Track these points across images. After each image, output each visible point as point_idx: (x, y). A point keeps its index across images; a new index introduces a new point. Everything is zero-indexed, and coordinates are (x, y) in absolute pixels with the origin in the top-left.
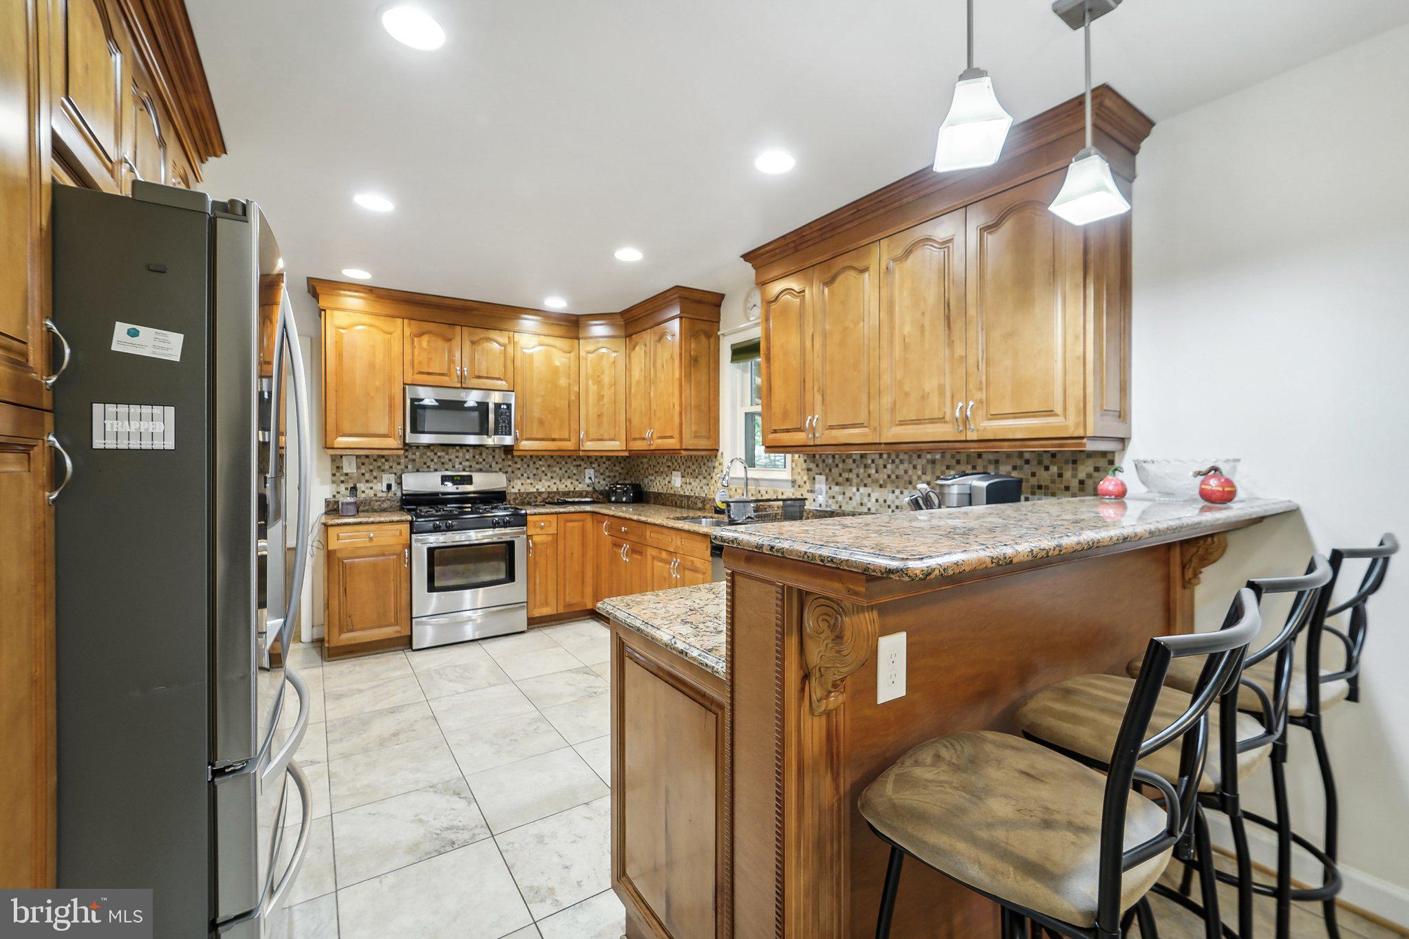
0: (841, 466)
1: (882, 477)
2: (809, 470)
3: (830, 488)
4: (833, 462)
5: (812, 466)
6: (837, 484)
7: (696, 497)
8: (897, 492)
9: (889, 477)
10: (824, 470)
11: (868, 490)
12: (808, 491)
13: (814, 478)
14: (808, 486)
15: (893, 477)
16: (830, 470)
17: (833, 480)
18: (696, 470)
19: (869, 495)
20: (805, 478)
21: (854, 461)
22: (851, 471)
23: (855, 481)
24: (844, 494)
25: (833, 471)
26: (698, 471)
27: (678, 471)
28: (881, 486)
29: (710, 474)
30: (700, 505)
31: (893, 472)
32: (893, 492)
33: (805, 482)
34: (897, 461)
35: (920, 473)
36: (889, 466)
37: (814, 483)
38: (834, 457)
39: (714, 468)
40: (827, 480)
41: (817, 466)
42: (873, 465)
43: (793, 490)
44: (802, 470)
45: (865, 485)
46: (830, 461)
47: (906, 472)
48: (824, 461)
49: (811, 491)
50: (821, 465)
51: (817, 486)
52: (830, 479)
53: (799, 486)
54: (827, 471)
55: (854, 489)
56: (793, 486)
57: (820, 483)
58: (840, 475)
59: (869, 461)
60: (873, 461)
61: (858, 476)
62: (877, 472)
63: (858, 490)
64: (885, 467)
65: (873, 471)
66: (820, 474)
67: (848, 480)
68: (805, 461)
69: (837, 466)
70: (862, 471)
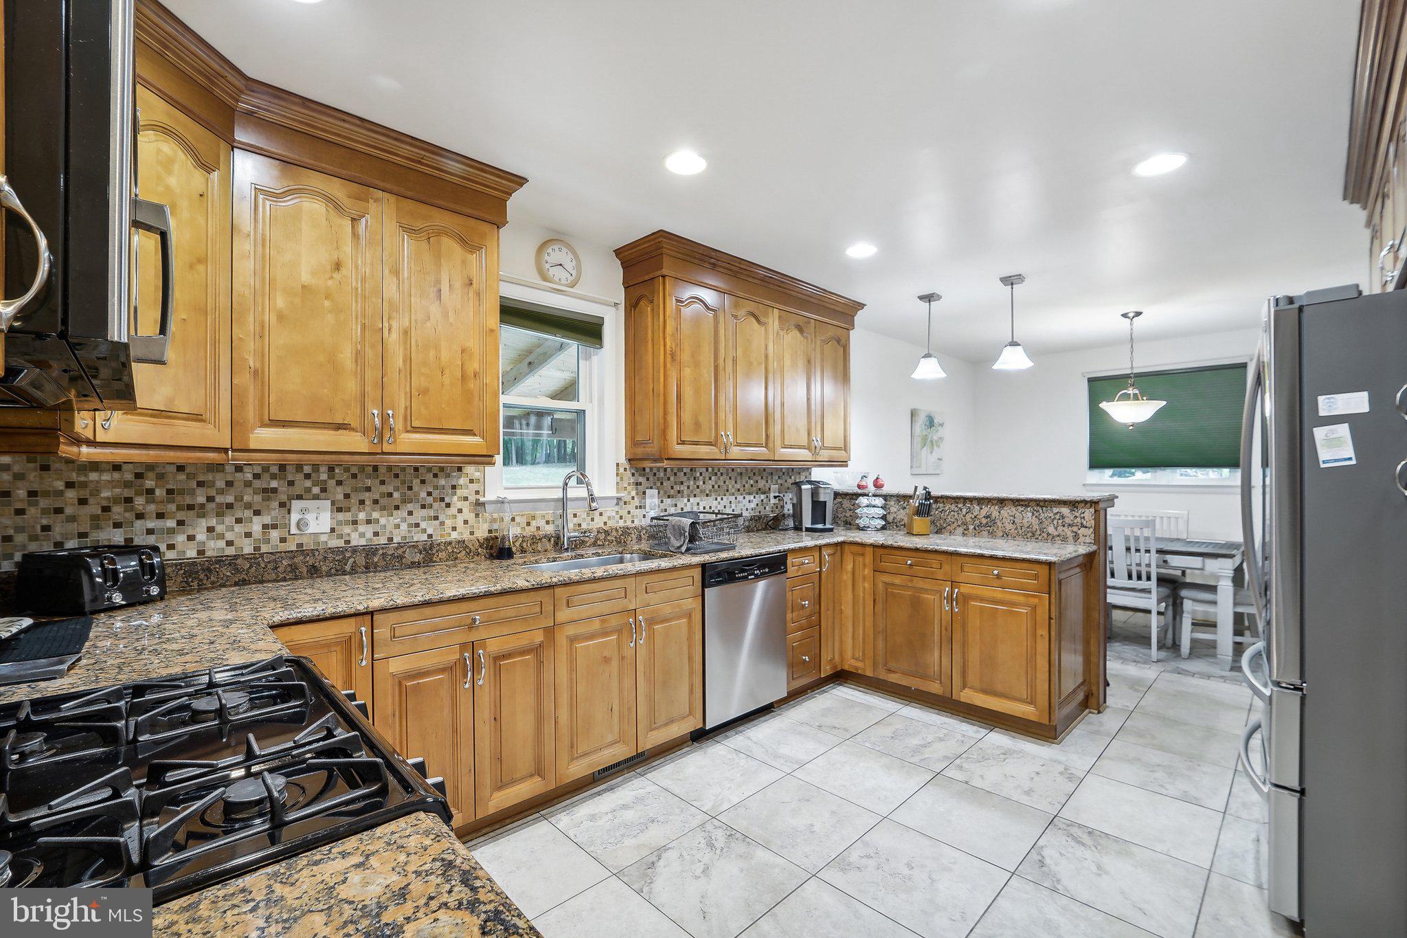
0: (672, 479)
1: (708, 487)
2: (637, 484)
3: (662, 502)
4: (665, 475)
5: (641, 479)
6: (669, 497)
7: (400, 546)
8: (719, 498)
9: (713, 487)
10: (655, 484)
11: (697, 500)
12: (636, 508)
13: (644, 493)
14: (637, 502)
15: (716, 487)
16: (662, 483)
17: (665, 492)
18: (396, 495)
19: (698, 504)
20: (633, 493)
21: (685, 474)
22: (682, 483)
23: (685, 492)
24: (676, 505)
25: (665, 484)
26: (403, 495)
27: (316, 497)
28: (707, 495)
29: (442, 500)
30: (418, 557)
31: (716, 483)
32: (716, 499)
33: (633, 498)
34: (719, 473)
35: (733, 482)
36: (713, 478)
37: (644, 498)
38: (665, 470)
39: (454, 487)
40: (659, 493)
41: (648, 479)
42: (701, 478)
43: (616, 508)
44: (629, 484)
45: (695, 496)
46: (662, 474)
47: (725, 482)
48: (655, 474)
49: (641, 507)
50: (651, 479)
51: (648, 501)
52: (662, 492)
53: (625, 503)
54: (658, 484)
55: (685, 500)
56: (617, 504)
57: (652, 497)
58: (672, 488)
59: (698, 474)
60: (701, 474)
61: (688, 487)
62: (704, 483)
63: (689, 500)
64: (710, 479)
65: (701, 483)
66: (651, 488)
67: (679, 492)
68: (633, 475)
69: (669, 479)
70: (692, 483)
